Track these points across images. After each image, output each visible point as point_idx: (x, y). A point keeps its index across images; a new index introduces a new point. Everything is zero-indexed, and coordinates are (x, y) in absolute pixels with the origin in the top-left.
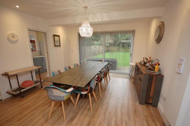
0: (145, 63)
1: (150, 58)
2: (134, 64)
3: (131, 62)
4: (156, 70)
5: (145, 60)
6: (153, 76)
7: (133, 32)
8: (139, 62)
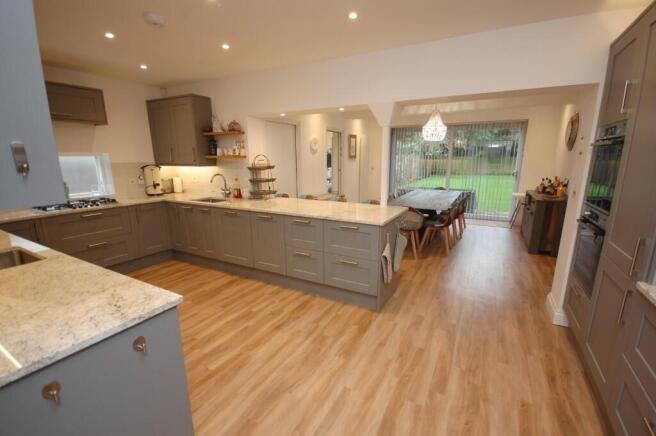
0: (545, 188)
1: (556, 178)
2: (524, 195)
3: (517, 191)
4: (559, 194)
5: (546, 184)
6: (553, 203)
7: (524, 124)
8: (534, 188)
